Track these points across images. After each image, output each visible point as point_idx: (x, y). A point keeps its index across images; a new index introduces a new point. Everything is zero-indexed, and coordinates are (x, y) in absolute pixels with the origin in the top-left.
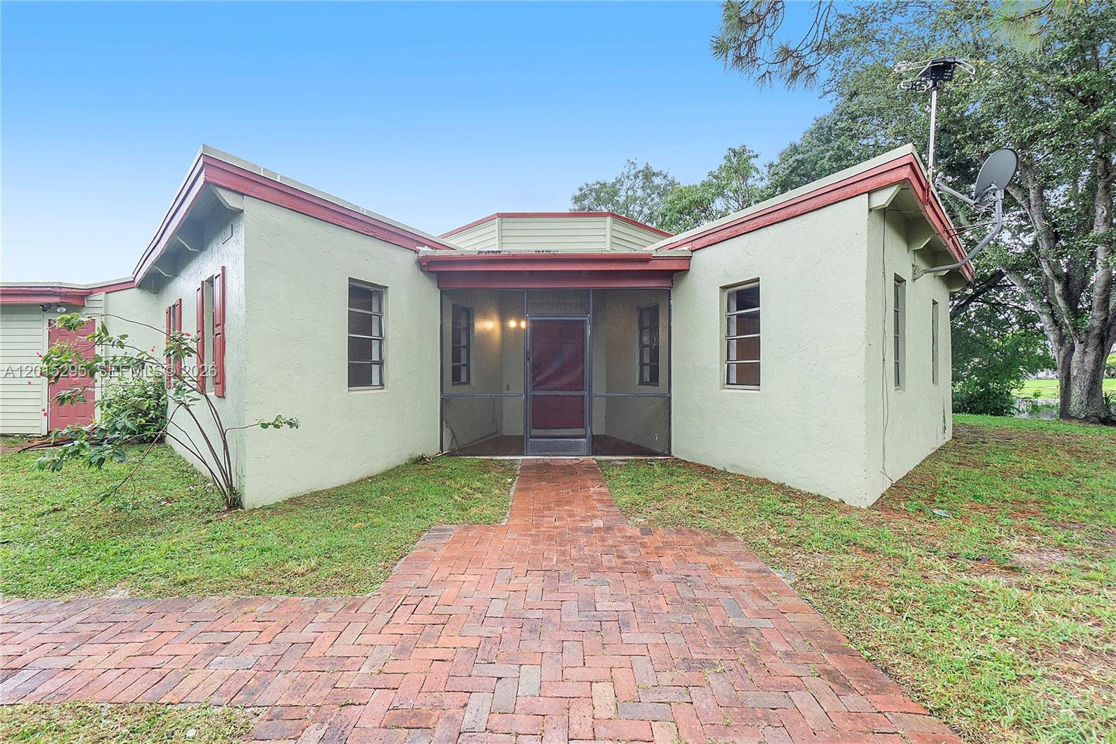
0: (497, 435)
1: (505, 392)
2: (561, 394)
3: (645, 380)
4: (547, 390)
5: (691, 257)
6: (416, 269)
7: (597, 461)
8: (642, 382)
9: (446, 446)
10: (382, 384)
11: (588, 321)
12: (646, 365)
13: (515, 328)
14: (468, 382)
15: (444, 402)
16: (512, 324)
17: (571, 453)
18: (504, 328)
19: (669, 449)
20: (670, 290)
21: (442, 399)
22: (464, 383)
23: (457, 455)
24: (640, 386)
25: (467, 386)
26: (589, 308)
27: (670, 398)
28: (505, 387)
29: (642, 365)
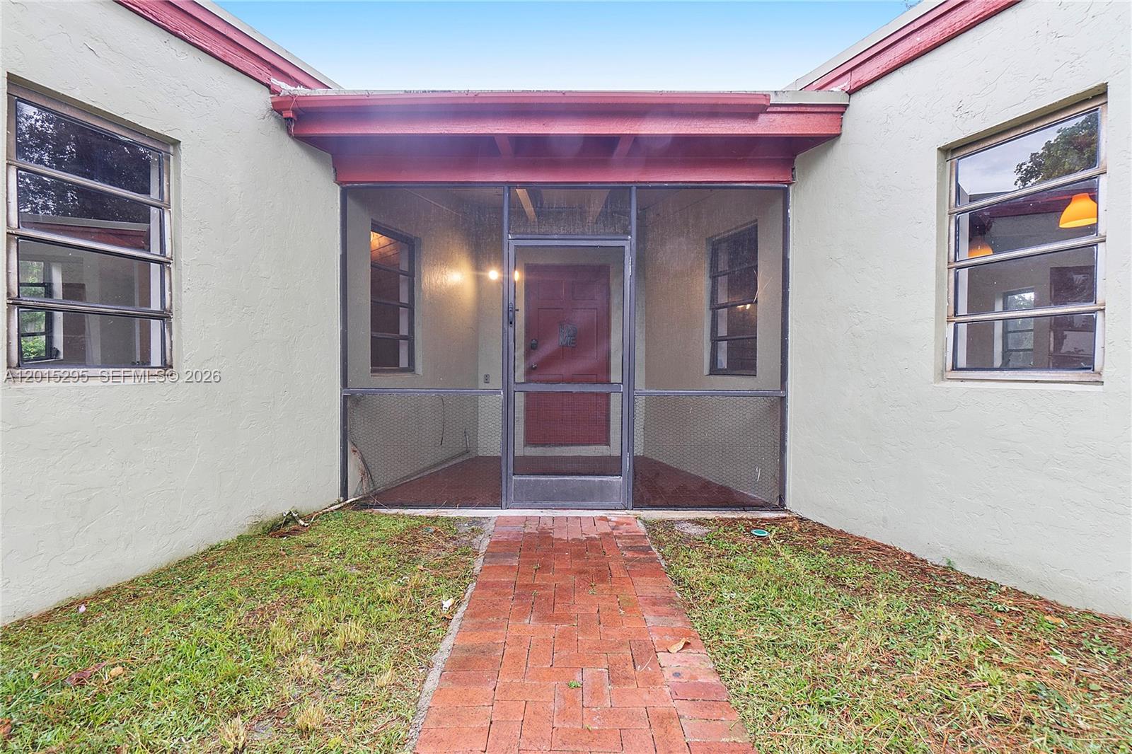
0: (466, 457)
1: (482, 385)
2: (574, 391)
3: (719, 367)
4: (547, 382)
5: (846, 106)
6: (272, 124)
7: (645, 522)
8: (714, 371)
9: (351, 489)
10: (166, 365)
11: (627, 248)
12: (722, 339)
13: (497, 283)
14: (411, 368)
15: (350, 403)
16: (493, 275)
17: (594, 504)
18: (479, 281)
19: (782, 498)
20: (786, 191)
21: (345, 399)
22: (404, 370)
23: (371, 507)
24: (712, 377)
25: (408, 376)
26: (630, 223)
27: (783, 400)
28: (481, 378)
29: (715, 340)
